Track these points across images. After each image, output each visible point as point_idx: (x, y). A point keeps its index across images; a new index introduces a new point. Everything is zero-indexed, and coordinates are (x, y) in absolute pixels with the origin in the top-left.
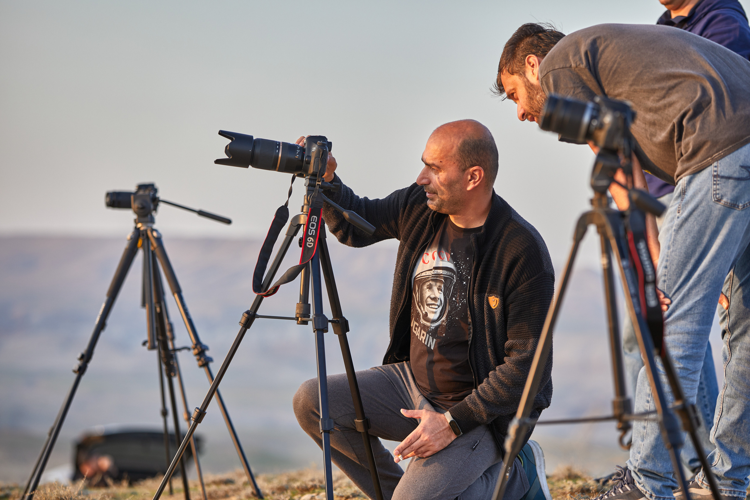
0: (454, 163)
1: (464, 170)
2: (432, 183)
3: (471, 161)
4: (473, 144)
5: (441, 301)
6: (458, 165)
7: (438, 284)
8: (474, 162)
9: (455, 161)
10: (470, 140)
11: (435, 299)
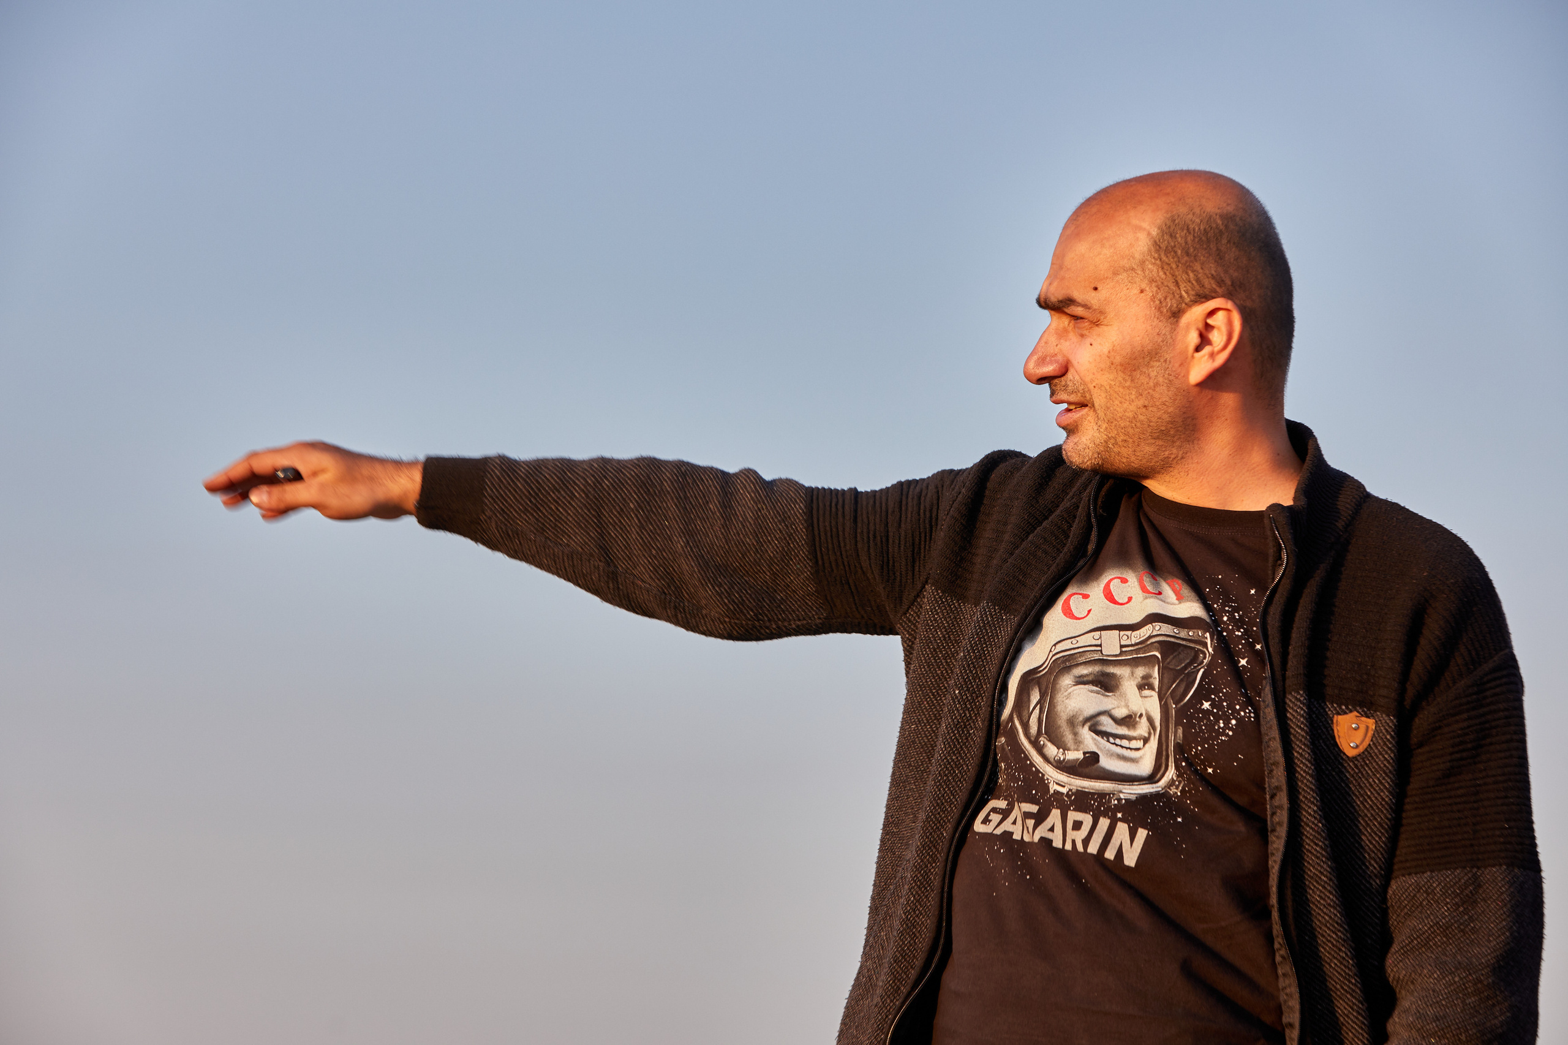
0: (1142, 291)
1: (1176, 314)
2: (1073, 366)
3: (1198, 280)
4: (1202, 228)
5: (1150, 720)
6: (1153, 299)
7: (1140, 671)
8: (1209, 284)
9: (1143, 286)
10: (1190, 216)
11: (1129, 721)
